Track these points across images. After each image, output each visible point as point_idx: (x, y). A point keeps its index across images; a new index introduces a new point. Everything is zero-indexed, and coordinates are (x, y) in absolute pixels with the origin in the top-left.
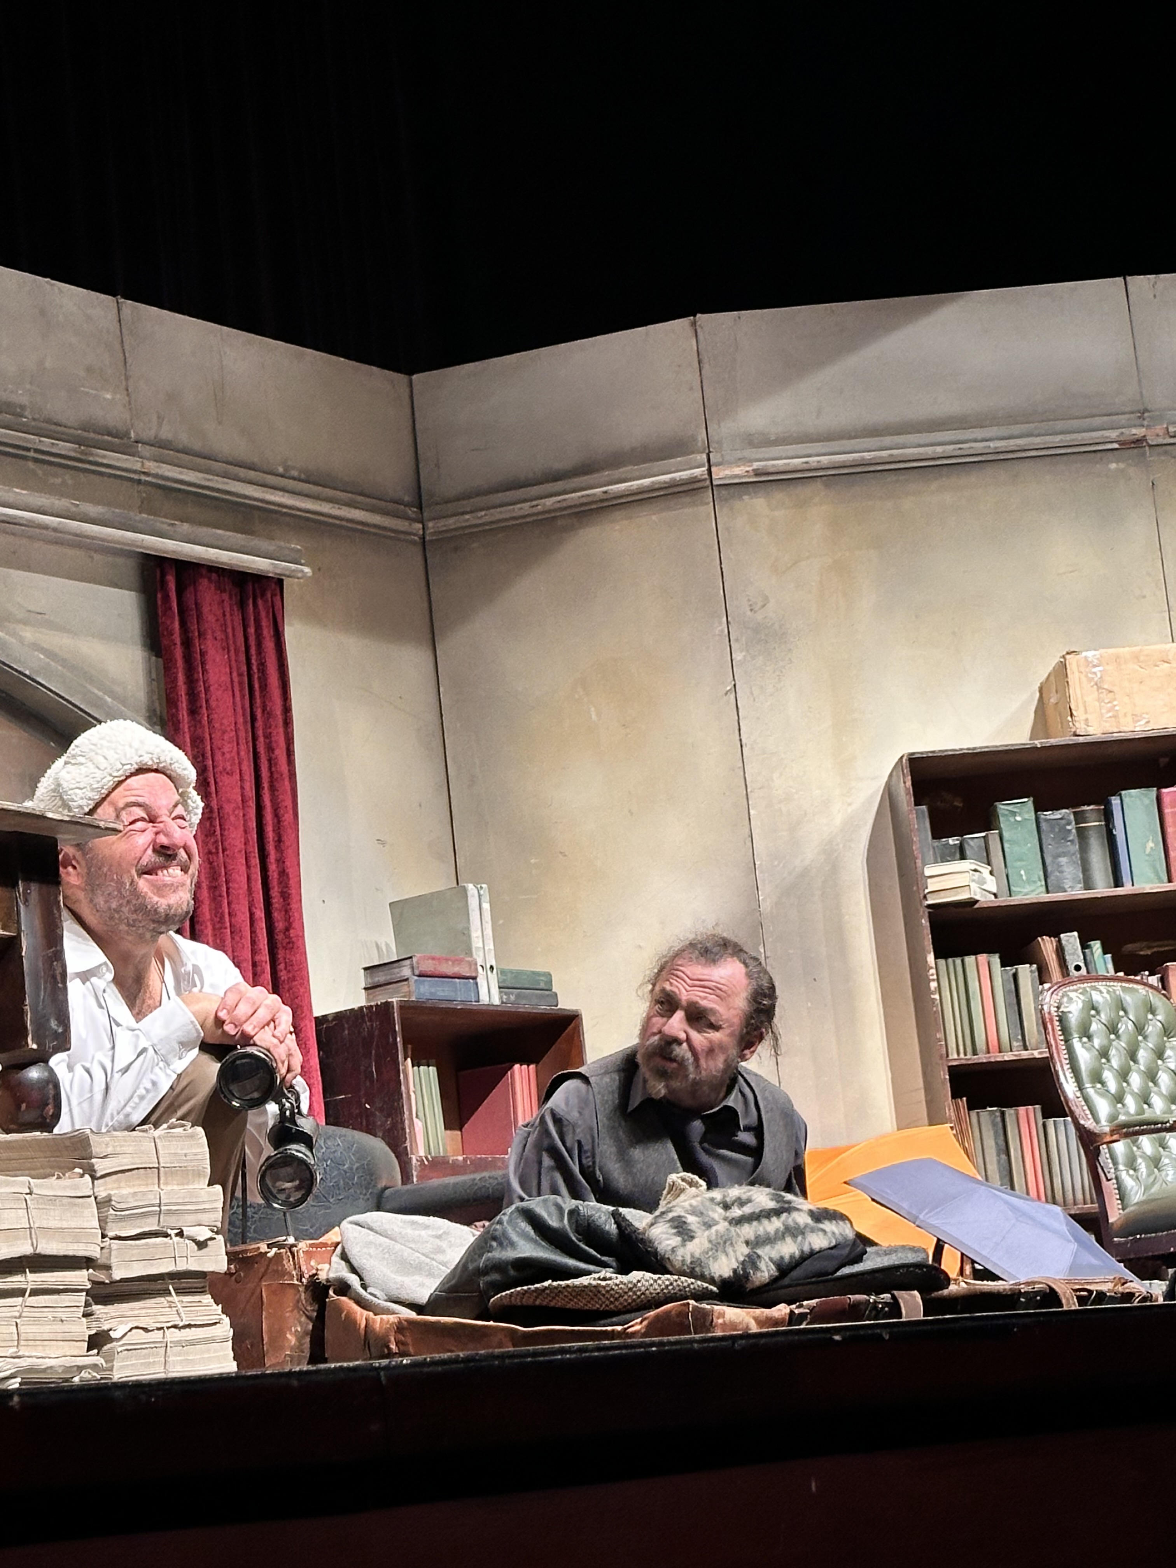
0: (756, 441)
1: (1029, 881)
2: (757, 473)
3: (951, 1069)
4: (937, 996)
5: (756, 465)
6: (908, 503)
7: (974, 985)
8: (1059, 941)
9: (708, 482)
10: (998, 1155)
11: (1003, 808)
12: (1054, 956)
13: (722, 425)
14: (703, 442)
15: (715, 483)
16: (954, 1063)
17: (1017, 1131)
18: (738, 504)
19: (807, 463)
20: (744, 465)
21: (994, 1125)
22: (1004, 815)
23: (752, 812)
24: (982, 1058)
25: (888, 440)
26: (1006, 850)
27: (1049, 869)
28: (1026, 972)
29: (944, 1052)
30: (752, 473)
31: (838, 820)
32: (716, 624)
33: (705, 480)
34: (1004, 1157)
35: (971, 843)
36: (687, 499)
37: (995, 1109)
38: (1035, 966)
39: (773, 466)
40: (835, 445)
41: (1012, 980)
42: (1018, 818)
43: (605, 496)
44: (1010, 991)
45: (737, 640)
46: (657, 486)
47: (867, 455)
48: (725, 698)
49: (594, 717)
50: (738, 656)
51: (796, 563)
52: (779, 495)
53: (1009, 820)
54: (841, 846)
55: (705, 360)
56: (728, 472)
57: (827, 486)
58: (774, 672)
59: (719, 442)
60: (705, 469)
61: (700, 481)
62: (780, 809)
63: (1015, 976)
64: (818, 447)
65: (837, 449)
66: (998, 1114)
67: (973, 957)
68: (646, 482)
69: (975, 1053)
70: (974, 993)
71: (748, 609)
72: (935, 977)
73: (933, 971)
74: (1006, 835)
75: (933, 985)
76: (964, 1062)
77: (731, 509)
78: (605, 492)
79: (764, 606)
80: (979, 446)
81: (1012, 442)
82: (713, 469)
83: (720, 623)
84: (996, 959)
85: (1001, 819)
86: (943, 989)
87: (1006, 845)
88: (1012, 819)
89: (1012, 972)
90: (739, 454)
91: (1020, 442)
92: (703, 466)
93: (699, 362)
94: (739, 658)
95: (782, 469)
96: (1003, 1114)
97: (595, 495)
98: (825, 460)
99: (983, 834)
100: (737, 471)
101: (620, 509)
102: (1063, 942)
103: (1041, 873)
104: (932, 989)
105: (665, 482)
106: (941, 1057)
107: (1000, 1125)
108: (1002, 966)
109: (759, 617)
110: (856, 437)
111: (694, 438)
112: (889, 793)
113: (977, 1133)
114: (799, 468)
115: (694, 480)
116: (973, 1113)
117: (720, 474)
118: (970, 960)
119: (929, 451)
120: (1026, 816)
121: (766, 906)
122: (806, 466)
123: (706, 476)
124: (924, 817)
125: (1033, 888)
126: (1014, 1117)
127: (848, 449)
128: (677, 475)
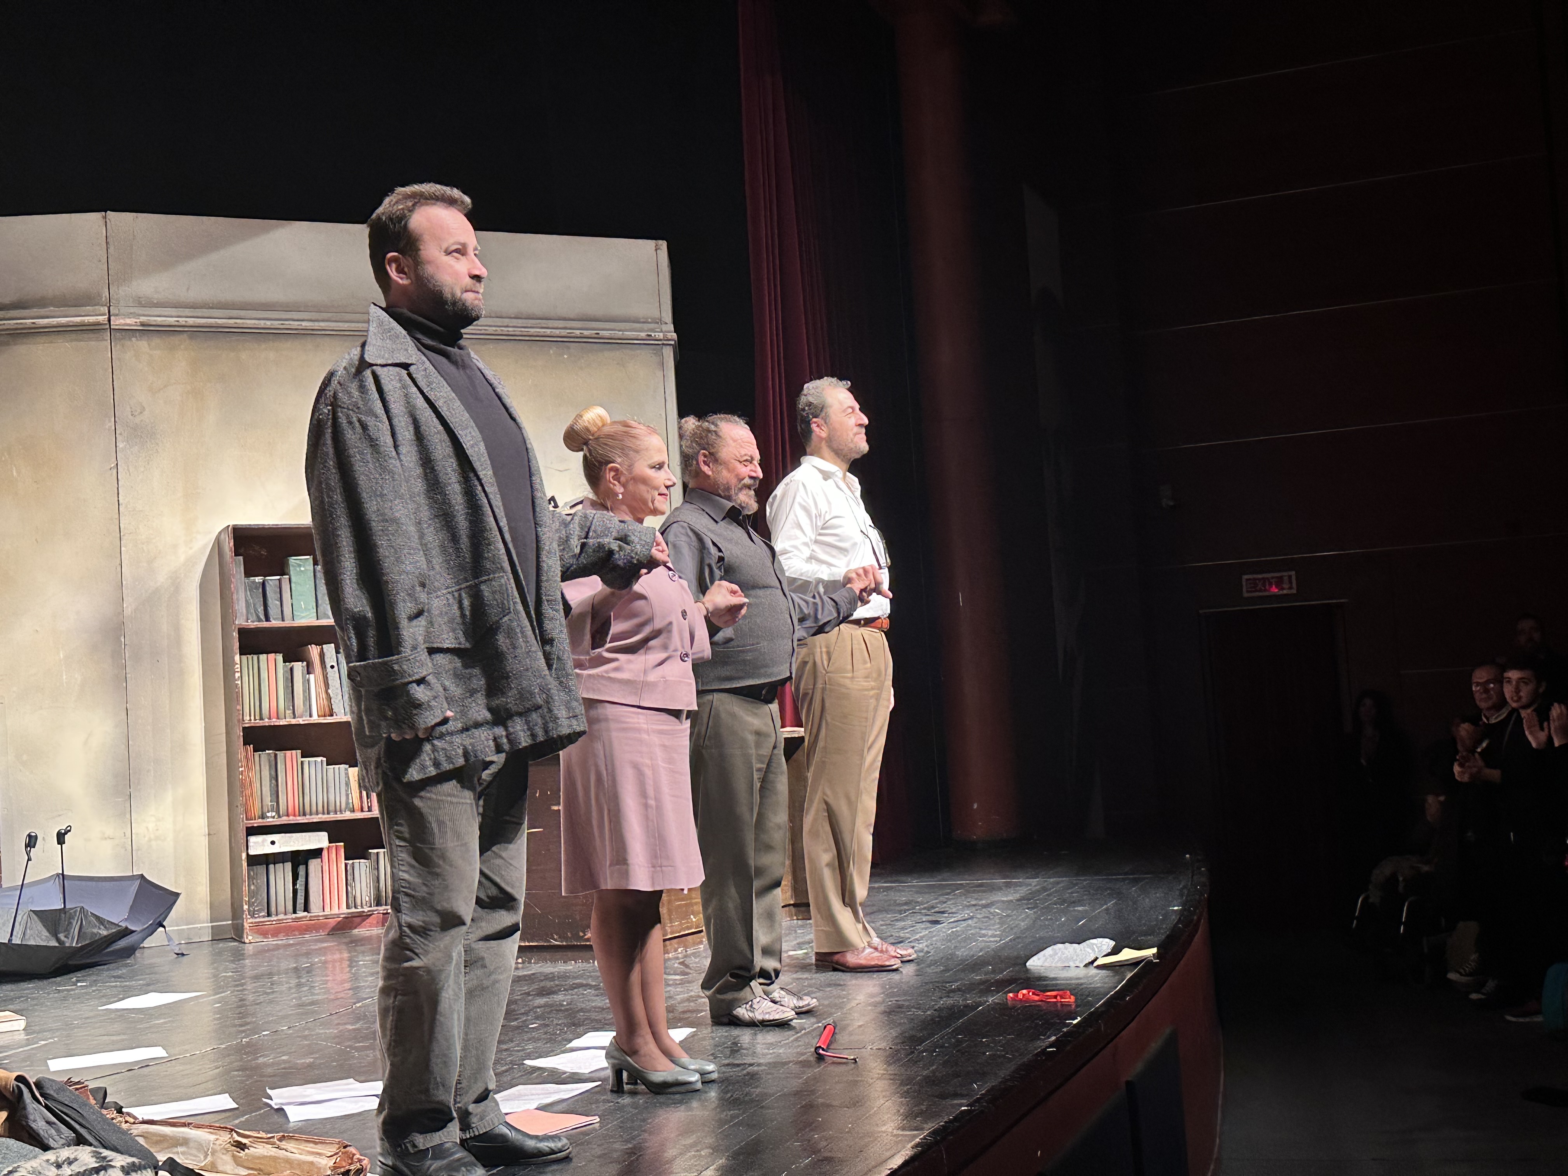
0: (143, 302)
1: (306, 609)
2: (142, 325)
3: (244, 728)
4: (239, 682)
5: (143, 319)
6: (244, 356)
7: (264, 675)
8: (322, 648)
9: (108, 326)
10: (271, 781)
11: (293, 560)
12: (318, 657)
13: (120, 288)
14: (106, 299)
15: (112, 327)
16: (247, 725)
17: (284, 767)
18: (128, 343)
19: (178, 321)
20: (134, 318)
21: (270, 762)
22: (293, 566)
23: (123, 549)
24: (266, 722)
25: (234, 313)
26: (293, 588)
27: (320, 602)
28: (299, 667)
29: (241, 717)
30: (139, 324)
31: (182, 559)
32: (107, 421)
33: (106, 324)
34: (274, 782)
35: (269, 581)
36: (91, 335)
37: (271, 751)
38: (305, 663)
39: (155, 321)
40: (199, 312)
41: (289, 672)
42: (302, 569)
43: (33, 326)
44: (287, 678)
45: (121, 434)
46: (71, 324)
47: (220, 321)
48: (110, 472)
49: (15, 474)
50: (120, 445)
51: (165, 386)
52: (156, 341)
53: (296, 570)
54: (183, 575)
55: (111, 243)
56: (122, 321)
57: (191, 338)
58: (146, 457)
59: (118, 300)
60: (107, 317)
61: (101, 324)
62: (143, 548)
63: (292, 669)
64: (187, 312)
65: (200, 314)
66: (273, 755)
67: (265, 655)
68: (63, 320)
69: (261, 719)
70: (264, 679)
71: (130, 414)
72: (239, 670)
73: (238, 666)
74: (293, 579)
75: (237, 675)
76: (252, 725)
77: (123, 346)
78: (33, 323)
79: (141, 413)
80: (295, 324)
81: (316, 324)
82: (112, 318)
83: (110, 421)
84: (280, 657)
85: (291, 568)
86: (243, 678)
87: (293, 585)
88: (298, 569)
89: (289, 667)
90: (132, 310)
91: (322, 324)
92: (105, 315)
93: (107, 243)
94: (121, 446)
95: (160, 324)
96: (276, 755)
97: (26, 324)
98: (191, 321)
99: (278, 577)
100: (128, 321)
101: (44, 337)
102: (325, 650)
103: (314, 604)
104: (237, 677)
105: (77, 322)
106: (239, 721)
107: (273, 763)
108: (285, 662)
109: (137, 420)
110: (212, 308)
111: (100, 295)
112: (218, 542)
113: (258, 768)
114: (171, 324)
115: (98, 324)
116: (257, 754)
117: (116, 322)
118: (263, 657)
119: (262, 323)
120: (308, 568)
121: (128, 611)
122: (177, 323)
123: (107, 322)
124: (240, 564)
125: (308, 613)
126: (283, 757)
127: (206, 315)
128: (86, 319)
